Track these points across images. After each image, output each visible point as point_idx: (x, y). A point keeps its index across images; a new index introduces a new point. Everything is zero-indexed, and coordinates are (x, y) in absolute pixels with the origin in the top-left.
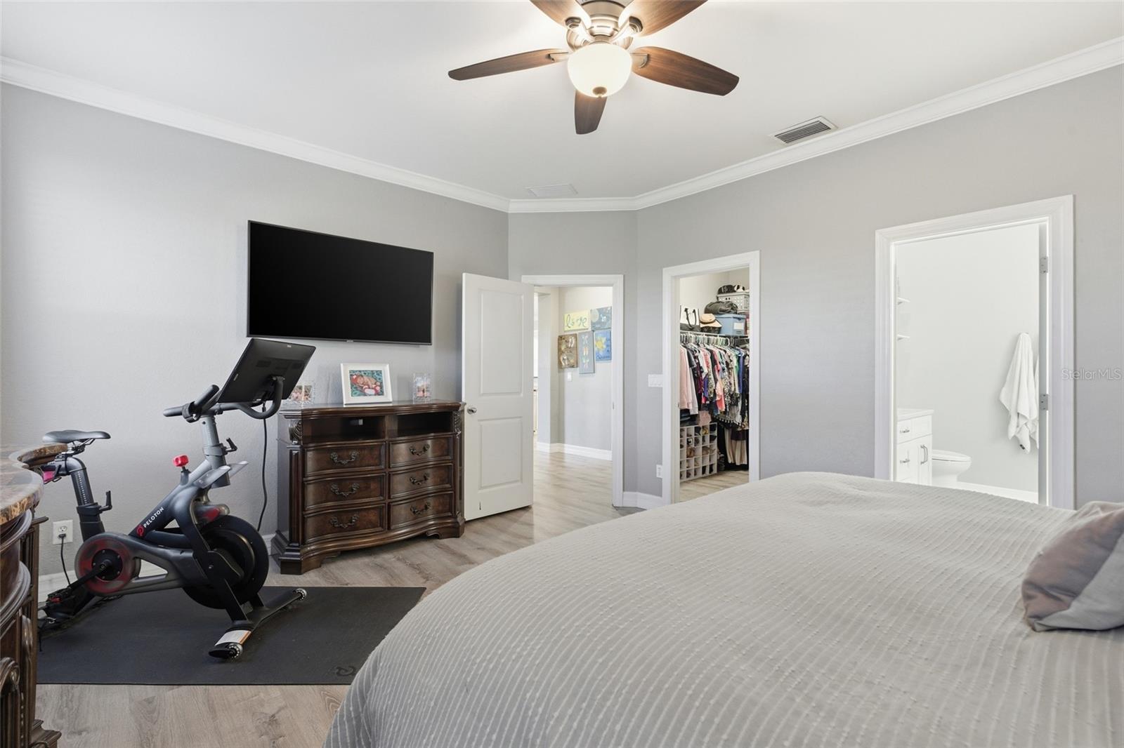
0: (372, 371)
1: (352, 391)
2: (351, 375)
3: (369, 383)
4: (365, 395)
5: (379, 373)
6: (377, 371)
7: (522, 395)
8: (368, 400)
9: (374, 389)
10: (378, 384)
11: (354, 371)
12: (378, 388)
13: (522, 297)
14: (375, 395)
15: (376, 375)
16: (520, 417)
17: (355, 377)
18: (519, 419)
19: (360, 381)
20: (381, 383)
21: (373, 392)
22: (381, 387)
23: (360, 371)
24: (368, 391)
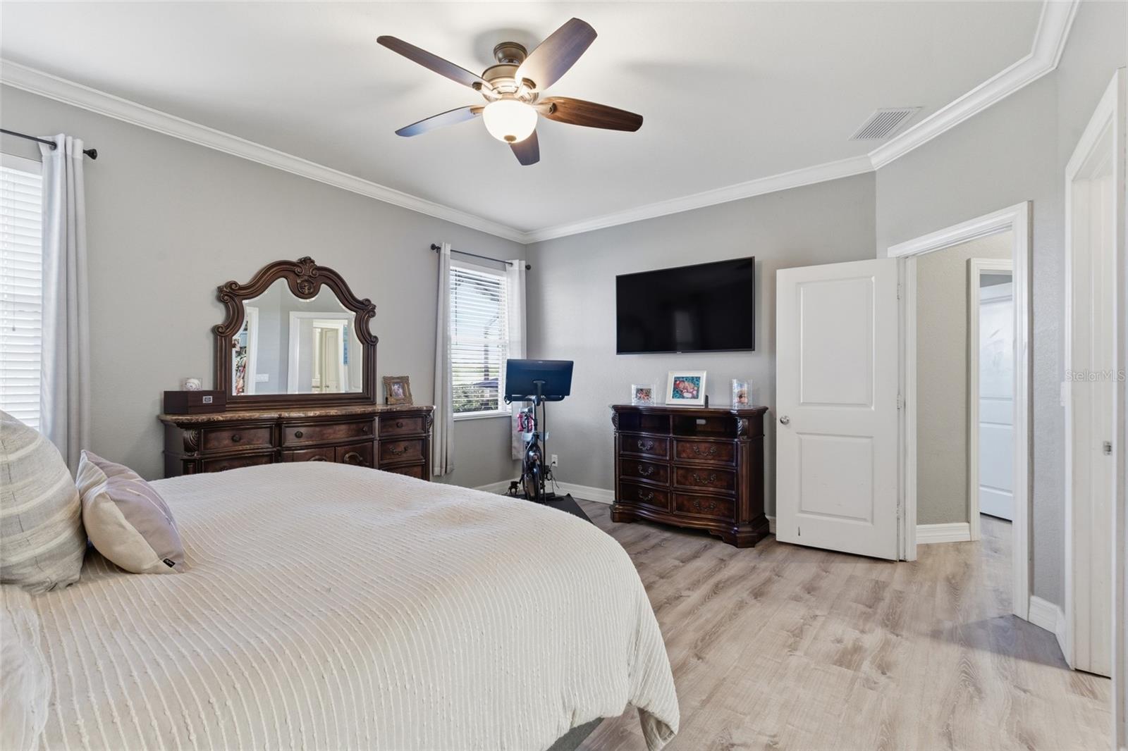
0: (693, 377)
1: (674, 394)
2: (675, 381)
3: (689, 388)
4: (683, 397)
5: (698, 379)
6: (696, 378)
7: (873, 408)
8: (687, 402)
9: (691, 393)
10: (696, 388)
11: (678, 378)
12: (695, 392)
13: (873, 278)
14: (691, 398)
15: (695, 381)
16: (871, 437)
17: (678, 382)
18: (868, 440)
19: (681, 386)
20: (698, 388)
21: (690, 395)
22: (698, 391)
23: (683, 378)
24: (686, 395)
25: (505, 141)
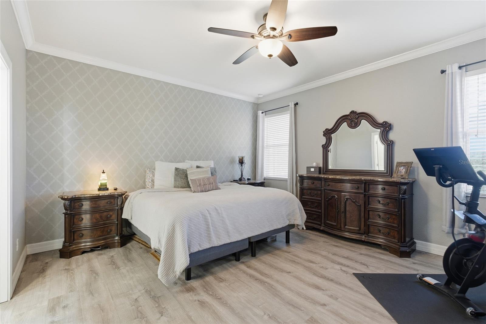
25: (268, 57)
